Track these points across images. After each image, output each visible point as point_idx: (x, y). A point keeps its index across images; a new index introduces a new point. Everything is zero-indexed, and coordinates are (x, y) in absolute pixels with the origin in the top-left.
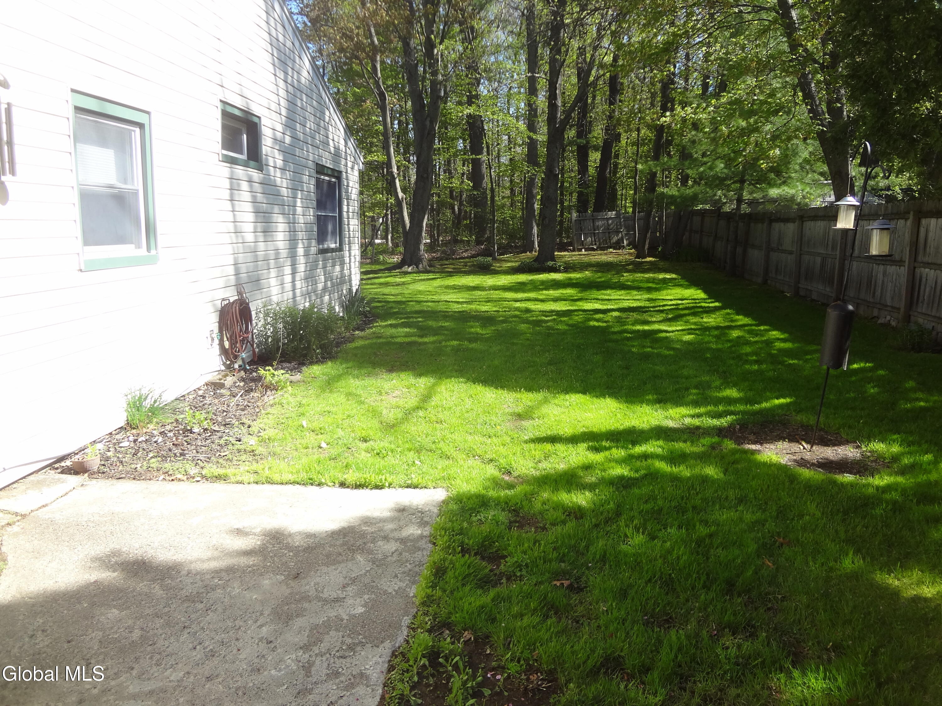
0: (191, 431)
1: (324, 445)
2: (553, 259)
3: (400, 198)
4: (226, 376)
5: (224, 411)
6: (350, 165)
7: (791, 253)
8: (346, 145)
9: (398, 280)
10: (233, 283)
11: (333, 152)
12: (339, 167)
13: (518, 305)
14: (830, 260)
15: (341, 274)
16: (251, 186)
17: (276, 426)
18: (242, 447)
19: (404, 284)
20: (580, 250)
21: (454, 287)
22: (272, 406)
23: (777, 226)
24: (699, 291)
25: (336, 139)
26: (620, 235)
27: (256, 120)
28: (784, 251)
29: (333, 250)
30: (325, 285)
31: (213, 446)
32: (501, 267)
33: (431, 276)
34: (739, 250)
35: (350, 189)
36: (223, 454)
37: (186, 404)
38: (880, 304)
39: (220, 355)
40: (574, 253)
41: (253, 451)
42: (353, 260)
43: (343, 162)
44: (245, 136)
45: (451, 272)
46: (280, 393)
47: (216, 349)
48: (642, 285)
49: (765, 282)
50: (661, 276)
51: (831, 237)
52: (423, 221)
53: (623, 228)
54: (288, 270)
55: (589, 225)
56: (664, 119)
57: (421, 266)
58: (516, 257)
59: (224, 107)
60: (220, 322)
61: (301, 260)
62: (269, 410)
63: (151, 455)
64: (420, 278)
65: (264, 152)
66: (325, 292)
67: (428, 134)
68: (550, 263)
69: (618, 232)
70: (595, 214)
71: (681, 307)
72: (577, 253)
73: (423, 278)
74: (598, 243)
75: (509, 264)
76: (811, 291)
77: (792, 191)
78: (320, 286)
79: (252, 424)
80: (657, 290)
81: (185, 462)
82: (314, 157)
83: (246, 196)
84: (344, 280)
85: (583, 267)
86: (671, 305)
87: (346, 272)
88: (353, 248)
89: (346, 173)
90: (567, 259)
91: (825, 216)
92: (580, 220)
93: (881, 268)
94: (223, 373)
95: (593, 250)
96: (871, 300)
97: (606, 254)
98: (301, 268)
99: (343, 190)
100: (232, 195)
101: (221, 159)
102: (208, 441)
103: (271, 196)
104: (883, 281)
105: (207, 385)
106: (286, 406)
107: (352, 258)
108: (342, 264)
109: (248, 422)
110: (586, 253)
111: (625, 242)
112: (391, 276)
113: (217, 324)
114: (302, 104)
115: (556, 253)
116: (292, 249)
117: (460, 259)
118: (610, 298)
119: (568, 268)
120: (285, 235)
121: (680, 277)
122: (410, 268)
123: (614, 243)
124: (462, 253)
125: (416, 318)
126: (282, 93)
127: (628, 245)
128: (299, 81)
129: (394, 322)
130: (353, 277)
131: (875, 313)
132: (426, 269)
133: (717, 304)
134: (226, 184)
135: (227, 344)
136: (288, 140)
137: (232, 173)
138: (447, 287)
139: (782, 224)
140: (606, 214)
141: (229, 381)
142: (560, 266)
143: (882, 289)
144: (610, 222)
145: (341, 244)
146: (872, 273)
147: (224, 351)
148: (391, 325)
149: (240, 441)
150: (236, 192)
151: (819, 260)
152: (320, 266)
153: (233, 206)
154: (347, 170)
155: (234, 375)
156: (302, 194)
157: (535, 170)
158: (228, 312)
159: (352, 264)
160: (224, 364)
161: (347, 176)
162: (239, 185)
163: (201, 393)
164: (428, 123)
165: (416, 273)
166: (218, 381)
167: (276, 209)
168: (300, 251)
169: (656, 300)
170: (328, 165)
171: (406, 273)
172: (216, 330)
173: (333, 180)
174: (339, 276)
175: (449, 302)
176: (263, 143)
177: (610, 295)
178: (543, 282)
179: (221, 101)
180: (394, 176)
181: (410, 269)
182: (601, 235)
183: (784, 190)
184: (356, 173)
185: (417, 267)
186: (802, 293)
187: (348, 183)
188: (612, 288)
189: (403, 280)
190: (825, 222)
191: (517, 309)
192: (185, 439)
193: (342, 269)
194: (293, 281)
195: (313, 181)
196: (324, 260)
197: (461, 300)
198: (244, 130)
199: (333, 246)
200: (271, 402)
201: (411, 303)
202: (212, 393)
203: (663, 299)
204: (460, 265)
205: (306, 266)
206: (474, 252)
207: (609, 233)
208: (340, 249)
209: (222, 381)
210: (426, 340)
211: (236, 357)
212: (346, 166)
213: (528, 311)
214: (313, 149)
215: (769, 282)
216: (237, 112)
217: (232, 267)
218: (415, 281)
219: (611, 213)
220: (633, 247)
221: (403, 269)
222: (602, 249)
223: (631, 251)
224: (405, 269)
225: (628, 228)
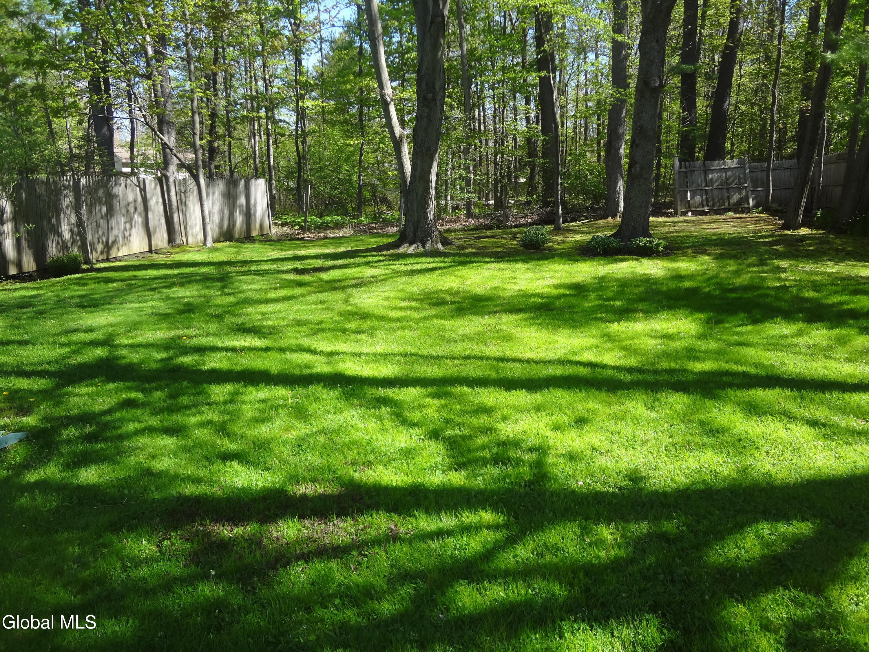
2: (646, 230)
3: (398, 136)
20: (685, 214)
26: (744, 193)
40: (676, 219)
52: (429, 172)
53: (748, 182)
55: (698, 178)
57: (429, 243)
68: (642, 241)
69: (740, 188)
70: (708, 163)
72: (681, 219)
74: (710, 204)
75: (578, 238)
90: (667, 229)
92: (686, 172)
95: (704, 213)
97: (726, 221)
110: (694, 218)
111: (751, 202)
115: (651, 219)
122: (412, 247)
123: (734, 204)
127: (756, 206)
132: (437, 249)
140: (723, 164)
142: (658, 245)
144: (729, 173)
157: (620, 93)
165: (421, 256)
171: (405, 256)
180: (385, 100)
181: (411, 250)
182: (716, 193)
185: (424, 246)
207: (728, 189)
219: (730, 163)
220: (766, 210)
221: (401, 248)
222: (718, 212)
223: (764, 215)
224: (405, 249)
225: (755, 183)
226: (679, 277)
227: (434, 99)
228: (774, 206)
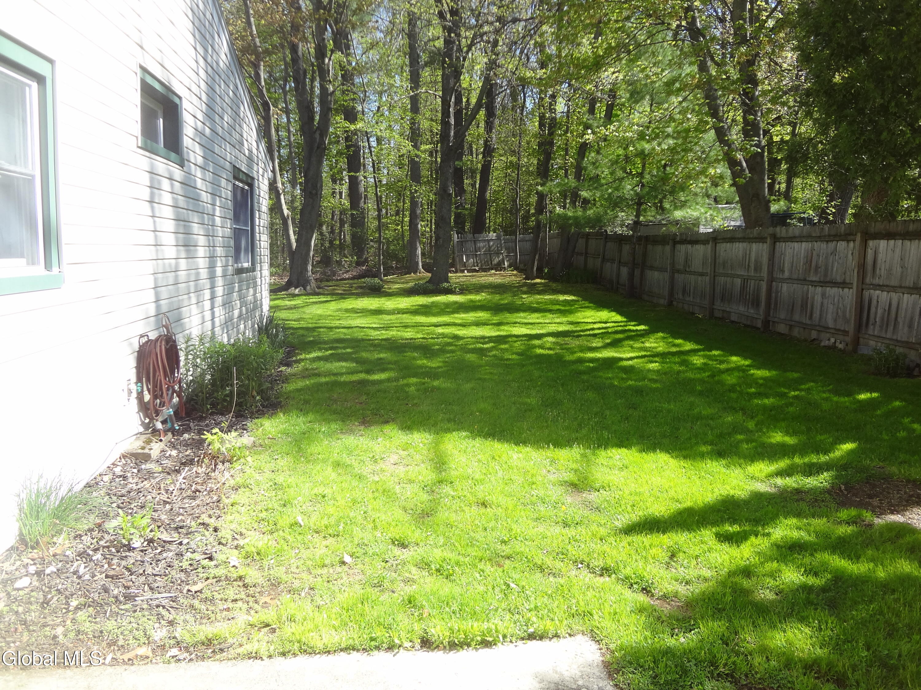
0: (130, 548)
1: (347, 559)
2: (447, 280)
3: (286, 215)
4: (148, 442)
5: (165, 503)
6: (261, 171)
7: (702, 274)
8: (258, 149)
9: (288, 303)
10: (152, 312)
11: (247, 155)
12: (252, 173)
13: (440, 330)
14: (753, 282)
15: (254, 298)
16: (172, 186)
17: (256, 525)
18: (221, 572)
19: (295, 307)
20: (463, 271)
21: (354, 311)
22: (236, 489)
23: (682, 248)
24: (613, 314)
25: (249, 139)
26: (501, 257)
27: (177, 100)
28: (694, 273)
29: (247, 270)
30: (241, 311)
31: (173, 573)
32: (390, 288)
33: (323, 299)
34: (637, 272)
35: (261, 199)
36: (194, 588)
37: (102, 492)
38: (819, 326)
39: (138, 412)
40: (458, 275)
41: (240, 578)
42: (263, 282)
43: (255, 168)
44: (161, 120)
45: (341, 294)
46: (237, 466)
47: (134, 403)
48: (550, 307)
49: (670, 304)
50: (562, 298)
51: (753, 259)
52: (311, 239)
53: (504, 249)
54: (207, 294)
55: (470, 246)
56: (587, 137)
57: (308, 287)
58: (402, 279)
59: (144, 76)
60: (138, 368)
61: (220, 282)
62: (234, 497)
63: (74, 603)
64: (311, 300)
65: (185, 145)
66: (240, 320)
67: (318, 148)
68: (445, 285)
69: (498, 253)
70: (476, 235)
71: (610, 330)
72: (461, 274)
73: (314, 300)
74: (480, 265)
75: (397, 286)
76: (730, 312)
77: (696, 214)
78: (236, 313)
79: (218, 524)
80: (570, 312)
81: (138, 614)
82: (231, 158)
83: (167, 198)
84: (257, 305)
85: (479, 288)
86: (599, 329)
87: (258, 295)
88: (264, 268)
89: (258, 180)
90: (457, 280)
91: (744, 238)
92: (462, 242)
93: (819, 289)
94: (143, 438)
95: (475, 271)
96: (808, 322)
97: (491, 275)
98: (220, 291)
99: (256, 201)
100: (152, 195)
101: (140, 145)
102: (162, 564)
103: (191, 200)
104: (822, 303)
105: (124, 457)
106: (256, 490)
107: (263, 279)
108: (255, 286)
109: (212, 522)
110: (470, 274)
111: (506, 263)
112: (279, 299)
113: (134, 371)
114: (221, 91)
115: (449, 275)
116: (212, 267)
117: (341, 280)
118: (526, 321)
119: (463, 290)
120: (205, 251)
121: (580, 299)
122: (297, 290)
123: (495, 265)
124: (343, 274)
125: (344, 348)
126: (202, 73)
127: (510, 266)
128: (218, 64)
129: (319, 354)
130: (264, 303)
131: (814, 334)
132: (315, 291)
133: (642, 327)
134: (146, 179)
135: (147, 397)
136: (207, 131)
137: (152, 166)
138: (347, 311)
139: (689, 246)
140: (487, 236)
141: (156, 449)
142: (455, 288)
143: (821, 311)
144: (491, 243)
145: (253, 264)
146: (807, 294)
147: (144, 407)
148: (319, 359)
149: (211, 559)
150: (156, 191)
151: (738, 281)
152: (236, 289)
153: (153, 208)
154: (258, 177)
155: (161, 440)
156: (221, 201)
158: (150, 353)
159: (263, 286)
160: (143, 423)
161: (259, 184)
162: (159, 182)
163: (118, 470)
164: (317, 136)
165: (305, 295)
166: (140, 451)
167: (195, 218)
168: (219, 271)
169: (579, 323)
170: (243, 169)
171: (294, 296)
172: (134, 379)
173: (246, 187)
174: (253, 301)
175: (364, 328)
176: (185, 132)
177: (525, 318)
178: (448, 305)
179: (141, 67)
180: (278, 191)
181: (297, 291)
182: (482, 257)
183: (687, 213)
184: (266, 182)
185: (305, 289)
186: (718, 314)
187: (259, 192)
188: (524, 311)
189: (293, 303)
190: (745, 244)
191: (444, 336)
192: (124, 563)
193: (255, 294)
194: (212, 308)
195: (230, 187)
196: (240, 282)
197: (374, 326)
198: (160, 113)
199: (246, 265)
200: (232, 482)
201: (322, 330)
202: (135, 471)
203: (587, 323)
204: (345, 285)
205: (224, 289)
206: (355, 274)
207: (490, 254)
208: (253, 269)
209: (146, 451)
210: (376, 377)
211: (157, 413)
212: (258, 172)
213: (456, 337)
214: (230, 148)
215: (675, 303)
216: (157, 86)
217: (152, 291)
218: (307, 305)
219: (492, 235)
220: (516, 269)
221: (290, 290)
222: (485, 270)
223: (515, 272)
224: (292, 290)
225: (508, 250)
226: (472, 301)
227: (316, 194)
228: (522, 266)
